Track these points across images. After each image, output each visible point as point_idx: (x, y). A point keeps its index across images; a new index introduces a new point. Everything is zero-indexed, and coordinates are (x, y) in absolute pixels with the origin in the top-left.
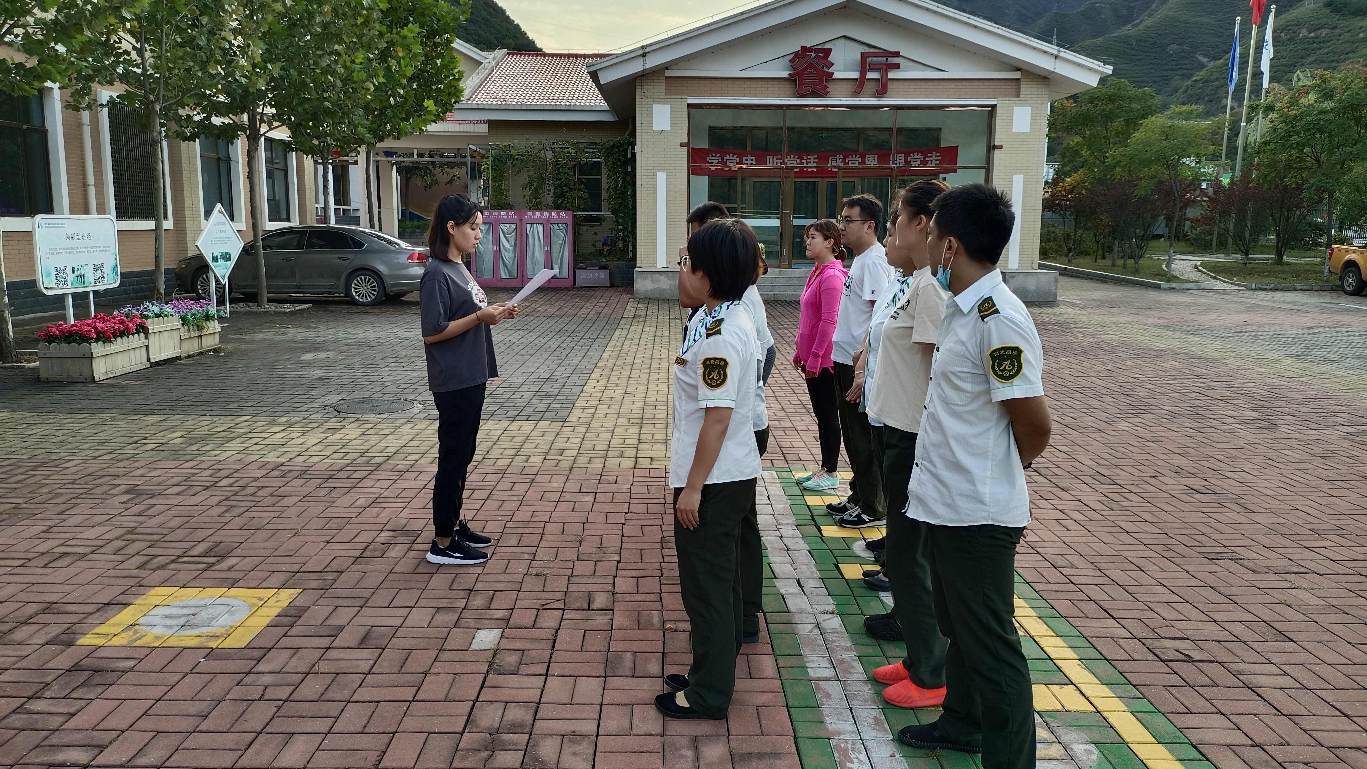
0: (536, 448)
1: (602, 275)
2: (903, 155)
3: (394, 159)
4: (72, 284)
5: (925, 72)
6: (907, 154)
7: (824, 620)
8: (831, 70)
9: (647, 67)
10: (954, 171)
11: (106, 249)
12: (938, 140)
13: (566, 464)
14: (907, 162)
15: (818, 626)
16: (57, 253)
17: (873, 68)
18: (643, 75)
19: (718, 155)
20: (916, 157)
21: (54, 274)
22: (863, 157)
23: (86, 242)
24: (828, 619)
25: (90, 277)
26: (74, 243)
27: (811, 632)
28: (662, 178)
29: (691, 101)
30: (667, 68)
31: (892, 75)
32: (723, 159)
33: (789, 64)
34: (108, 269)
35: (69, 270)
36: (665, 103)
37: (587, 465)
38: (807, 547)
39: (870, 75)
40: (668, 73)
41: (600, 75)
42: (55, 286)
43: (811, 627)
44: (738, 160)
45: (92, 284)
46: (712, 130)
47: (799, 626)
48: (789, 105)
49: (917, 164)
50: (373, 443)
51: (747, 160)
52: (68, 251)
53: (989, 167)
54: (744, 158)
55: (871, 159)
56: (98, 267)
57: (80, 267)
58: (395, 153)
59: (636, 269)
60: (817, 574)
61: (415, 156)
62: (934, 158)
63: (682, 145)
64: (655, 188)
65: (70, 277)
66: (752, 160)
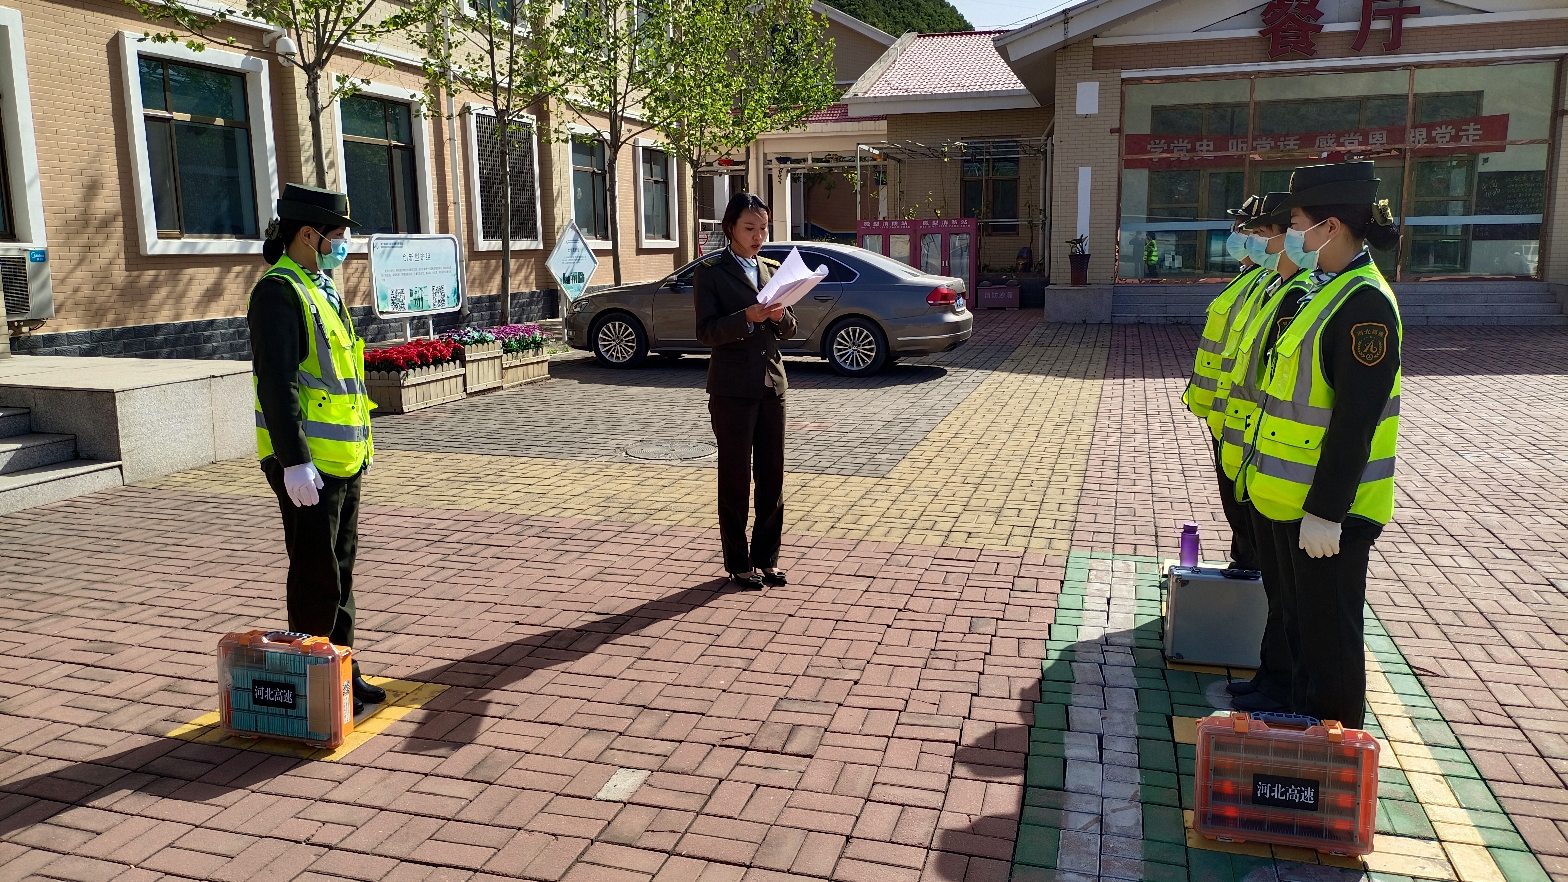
0: (829, 512)
1: (1010, 295)
2: (1424, 130)
3: (789, 166)
4: (409, 308)
5: (1461, 16)
6: (1430, 127)
7: (1114, 811)
8: (1319, 22)
9: (1070, 35)
10: (1502, 149)
11: (446, 271)
12: (1478, 107)
13: (855, 535)
14: (1431, 139)
15: (1101, 818)
16: (394, 275)
17: (1382, 14)
18: (1065, 47)
19: (1163, 141)
20: (1444, 130)
21: (390, 297)
22: (1365, 135)
23: (427, 263)
24: (1121, 810)
25: (429, 299)
26: (413, 264)
27: (1084, 829)
28: (1085, 175)
29: (1126, 74)
30: (1096, 36)
31: (1409, 23)
32: (1169, 147)
33: (1261, 18)
34: (448, 291)
35: (407, 293)
36: (1092, 79)
37: (883, 539)
38: (1135, 683)
39: (1378, 25)
40: (1097, 42)
41: (1010, 50)
42: (391, 310)
43: (1088, 819)
44: (1189, 146)
45: (432, 308)
46: (1157, 110)
47: (1072, 815)
48: (1259, 72)
49: (1445, 140)
50: (643, 496)
51: (1201, 146)
52: (407, 272)
53: (1554, 141)
54: (1198, 144)
55: (1377, 137)
56: (438, 290)
57: (418, 290)
58: (788, 159)
59: (1050, 287)
60: (1135, 731)
61: (810, 161)
62: (1471, 132)
63: (1112, 131)
64: (1077, 186)
65: (408, 300)
66: (1208, 146)
